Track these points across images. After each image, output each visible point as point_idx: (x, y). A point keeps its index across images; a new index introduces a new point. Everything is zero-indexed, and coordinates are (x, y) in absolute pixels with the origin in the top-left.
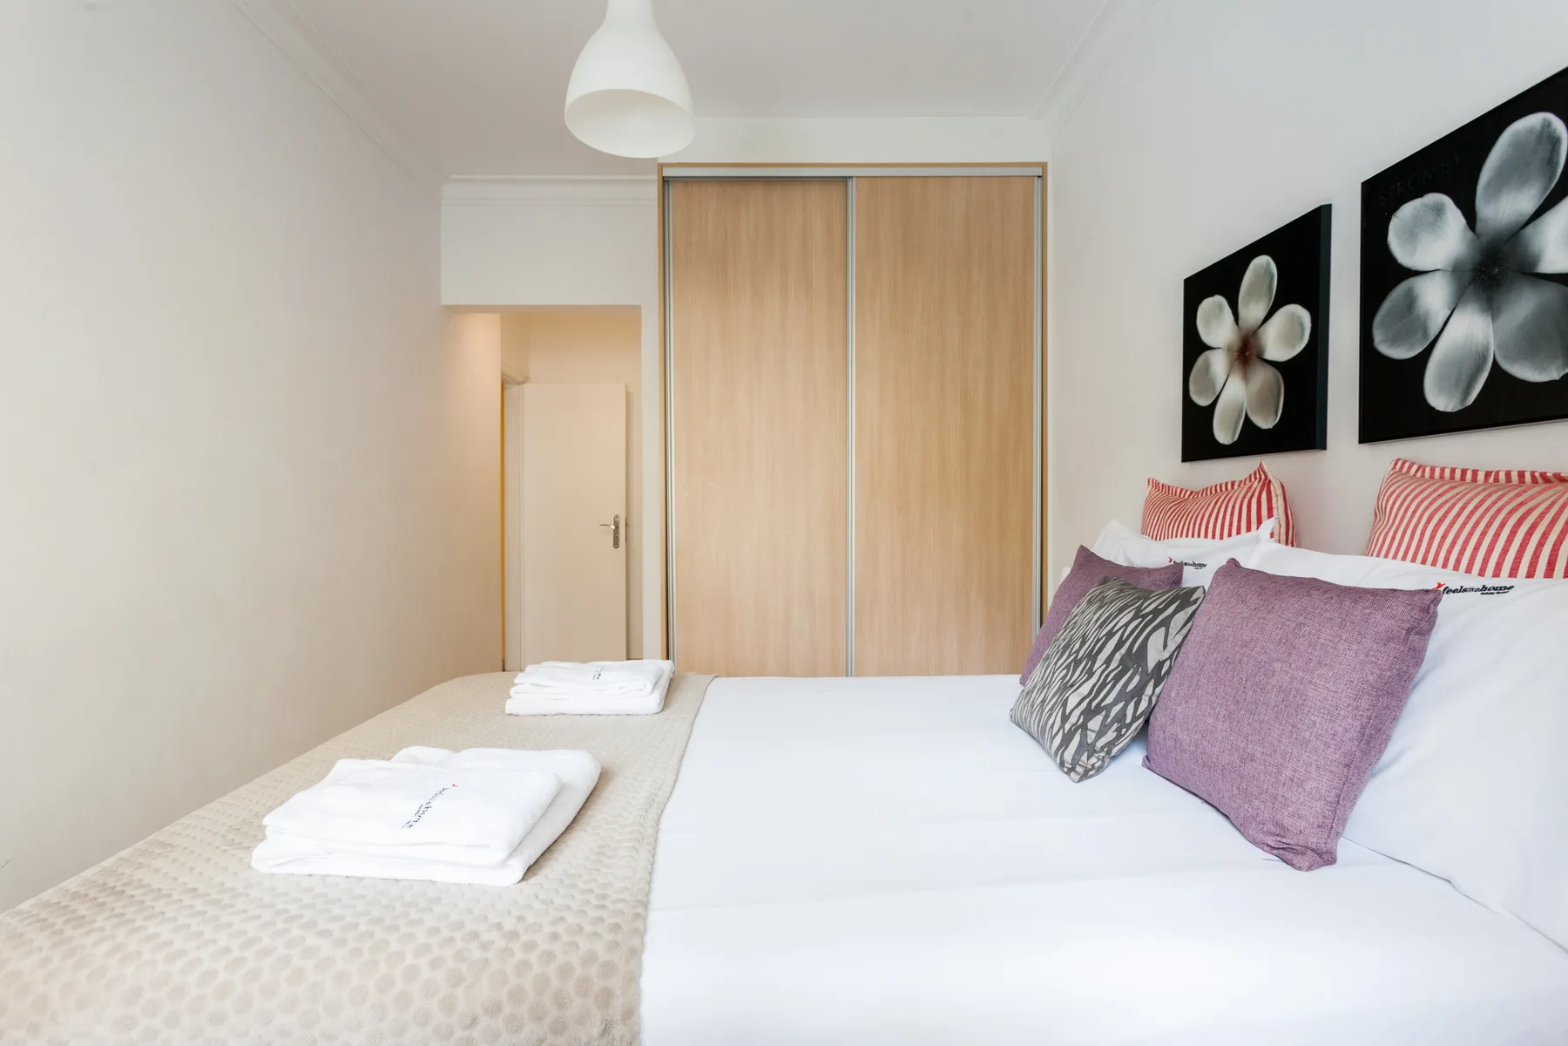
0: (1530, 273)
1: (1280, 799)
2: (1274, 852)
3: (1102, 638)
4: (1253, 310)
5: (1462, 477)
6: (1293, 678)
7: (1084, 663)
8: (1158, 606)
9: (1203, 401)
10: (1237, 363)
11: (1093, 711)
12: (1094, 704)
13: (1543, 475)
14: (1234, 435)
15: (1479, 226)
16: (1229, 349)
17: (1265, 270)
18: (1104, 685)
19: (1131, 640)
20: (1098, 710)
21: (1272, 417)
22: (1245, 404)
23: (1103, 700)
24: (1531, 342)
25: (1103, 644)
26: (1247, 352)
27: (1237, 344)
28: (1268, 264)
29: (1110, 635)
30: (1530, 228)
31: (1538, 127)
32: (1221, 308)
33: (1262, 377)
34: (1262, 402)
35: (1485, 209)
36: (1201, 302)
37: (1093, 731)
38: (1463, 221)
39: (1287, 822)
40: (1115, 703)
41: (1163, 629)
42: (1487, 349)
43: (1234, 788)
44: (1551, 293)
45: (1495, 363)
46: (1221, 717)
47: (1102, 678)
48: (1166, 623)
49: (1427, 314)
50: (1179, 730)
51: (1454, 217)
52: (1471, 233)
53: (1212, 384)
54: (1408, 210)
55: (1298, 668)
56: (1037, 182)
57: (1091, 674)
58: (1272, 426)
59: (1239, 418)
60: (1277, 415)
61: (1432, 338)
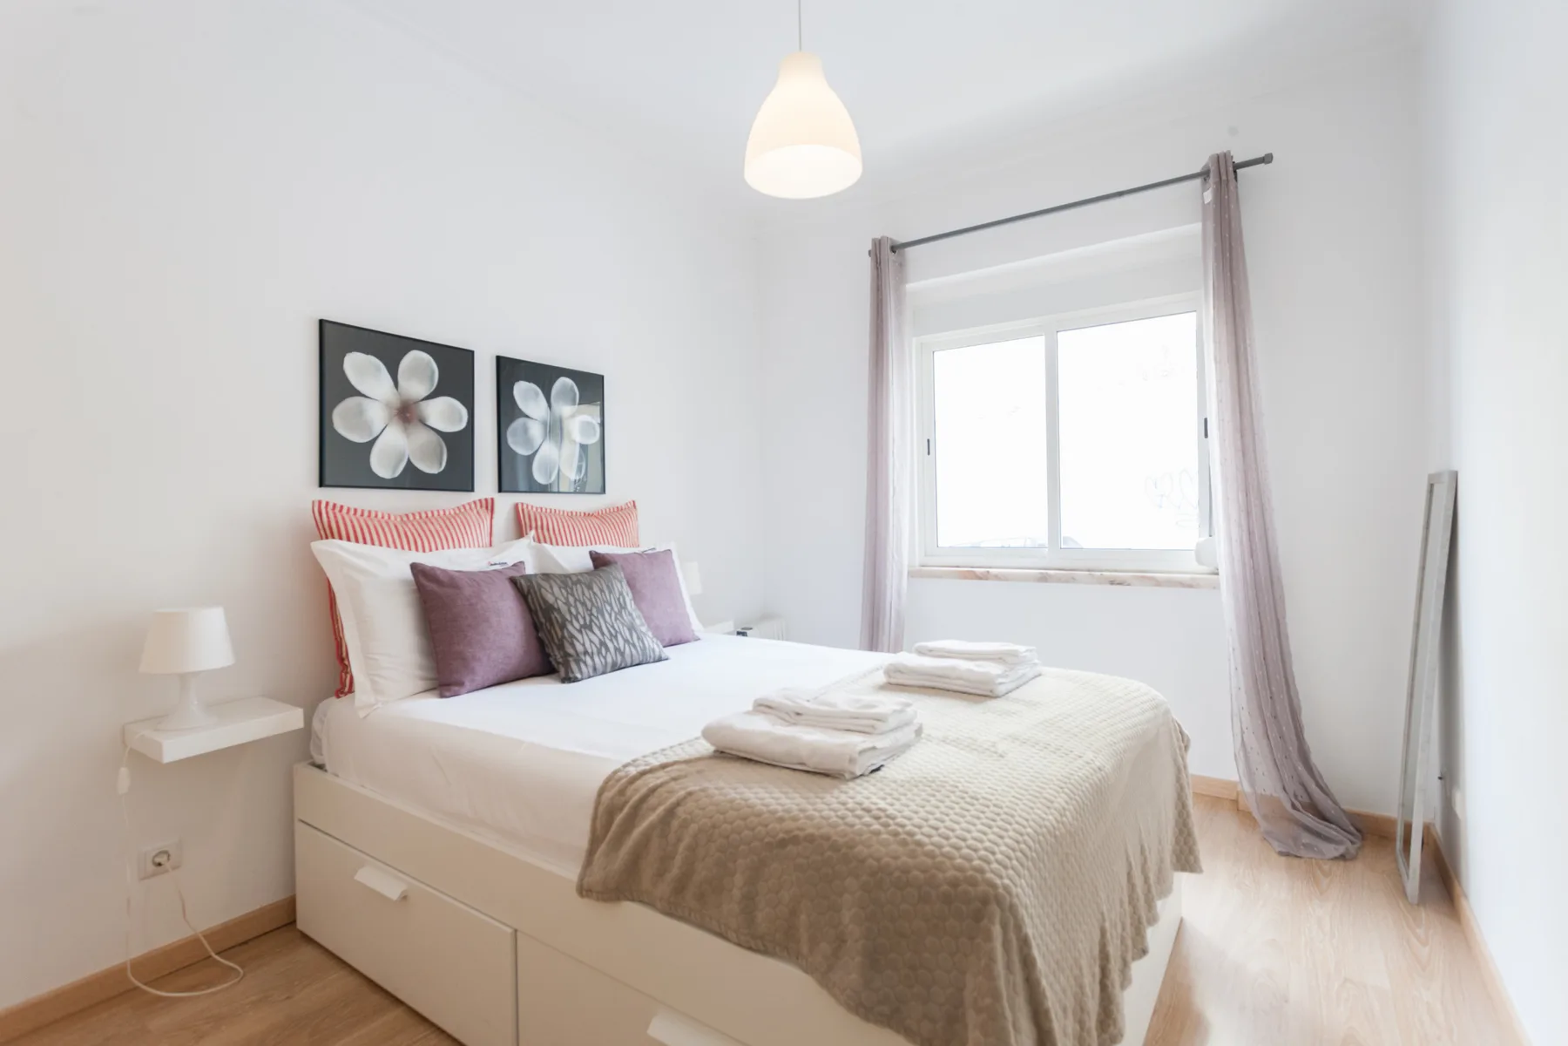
4: (415, 386)
9: (354, 436)
10: (396, 418)
14: (395, 471)
16: (388, 405)
17: (427, 364)
21: (437, 466)
22: (407, 451)
24: (570, 464)
26: (407, 414)
27: (396, 402)
28: (429, 361)
31: (570, 385)
32: (378, 369)
33: (426, 437)
34: (428, 454)
45: (559, 468)
53: (368, 430)
58: (436, 472)
59: (400, 461)
60: (441, 464)
61: (535, 449)
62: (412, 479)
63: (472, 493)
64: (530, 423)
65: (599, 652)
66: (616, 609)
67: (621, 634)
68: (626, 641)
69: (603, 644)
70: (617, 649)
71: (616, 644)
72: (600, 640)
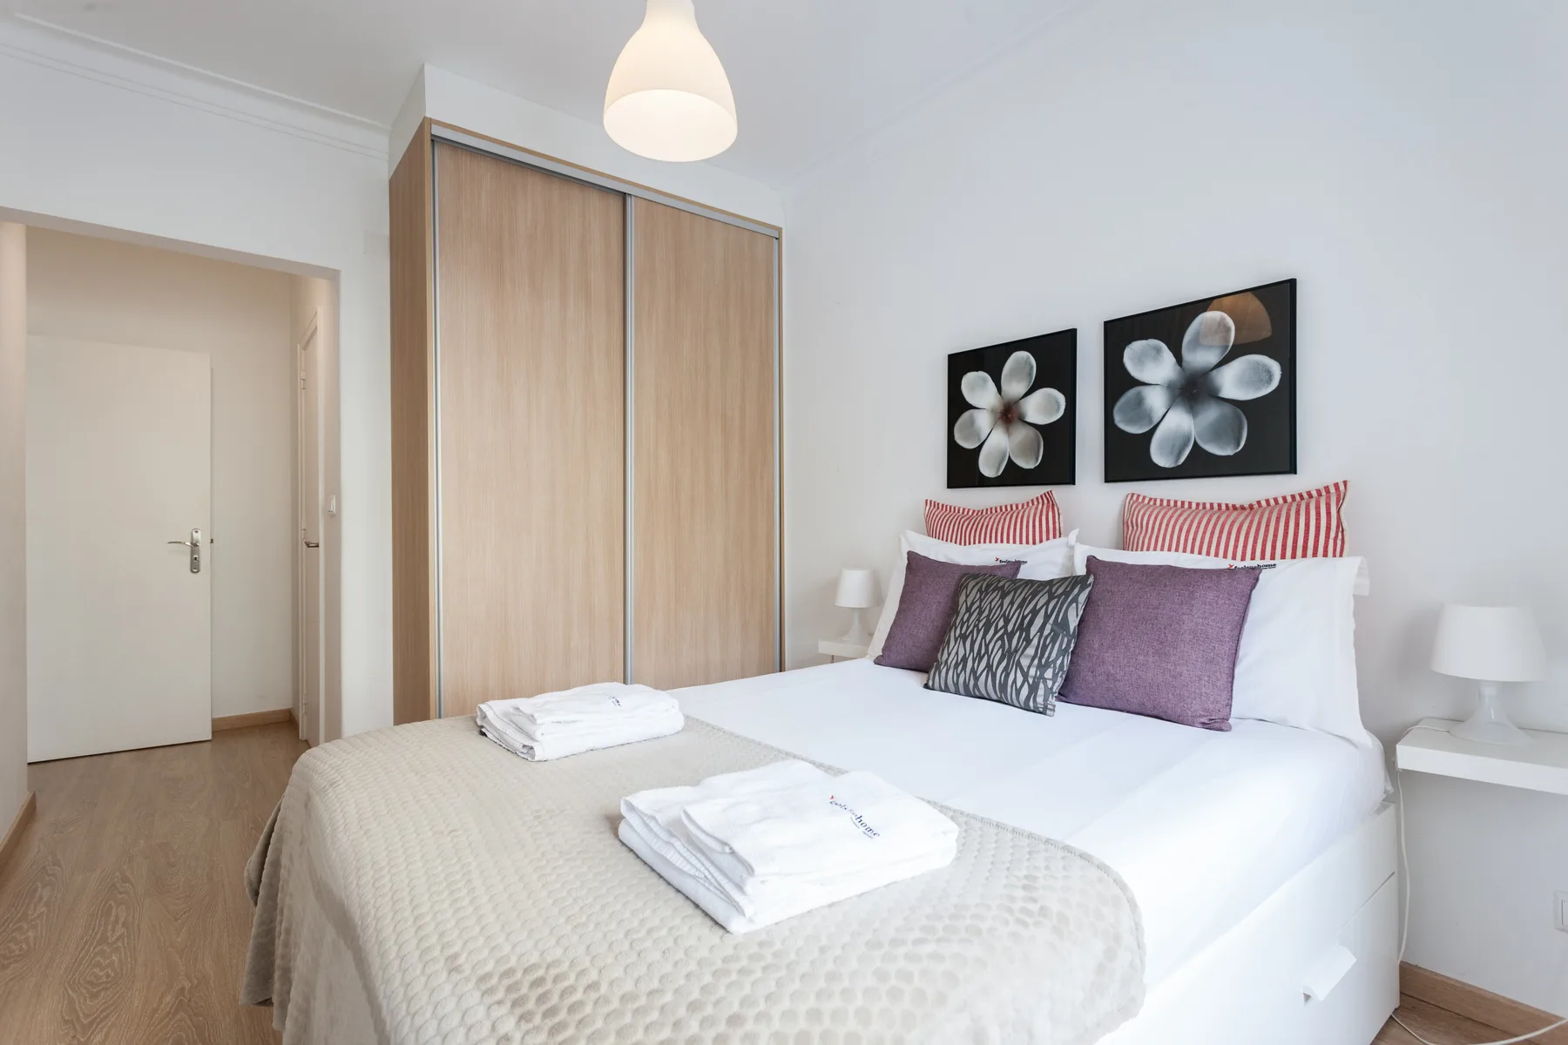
0: (1214, 395)
1: (1204, 694)
2: (1206, 726)
3: (1028, 614)
4: (1015, 387)
5: (1182, 506)
6: (1197, 624)
7: (1018, 634)
8: (1066, 588)
9: (968, 445)
10: (999, 422)
11: (1044, 666)
12: (1043, 661)
13: (1234, 506)
14: (998, 469)
15: (1184, 364)
16: (993, 411)
17: (1026, 362)
18: (1045, 647)
19: (1055, 614)
20: (1047, 665)
21: (1034, 460)
22: (1008, 450)
23: (1049, 657)
24: (1217, 433)
25: (1030, 620)
26: (1009, 414)
27: (1000, 408)
28: (1028, 358)
29: (1035, 613)
30: (1215, 372)
31: (1218, 319)
32: (985, 381)
33: (1021, 434)
34: (1026, 450)
35: (1187, 356)
36: (966, 373)
37: (1050, 679)
38: (1174, 360)
39: (1211, 707)
40: (1057, 658)
41: (1074, 605)
42: (1190, 434)
43: (1170, 695)
44: (1228, 409)
45: (1195, 443)
46: (1150, 653)
47: (1042, 642)
48: (1075, 600)
49: (1151, 410)
50: (1111, 668)
51: (1168, 356)
52: (1178, 367)
53: (978, 435)
54: (1137, 346)
55: (1199, 617)
56: (776, 242)
57: (1028, 641)
58: (1032, 467)
59: (1003, 460)
60: (1037, 460)
61: (1155, 423)
62: (1013, 476)
63: (1072, 486)
64: (1146, 391)
65: (957, 665)
66: (1010, 628)
67: (989, 657)
68: (989, 666)
69: (965, 659)
70: (973, 671)
71: (976, 665)
72: (965, 654)
